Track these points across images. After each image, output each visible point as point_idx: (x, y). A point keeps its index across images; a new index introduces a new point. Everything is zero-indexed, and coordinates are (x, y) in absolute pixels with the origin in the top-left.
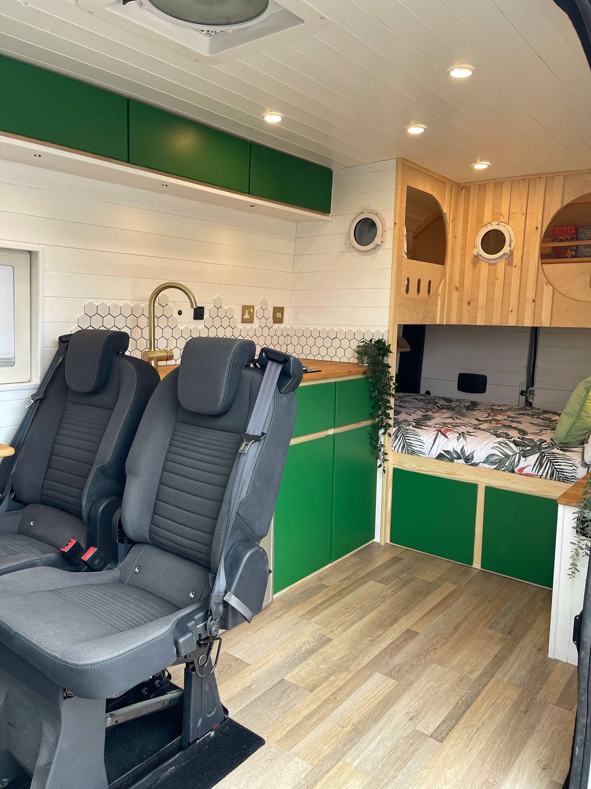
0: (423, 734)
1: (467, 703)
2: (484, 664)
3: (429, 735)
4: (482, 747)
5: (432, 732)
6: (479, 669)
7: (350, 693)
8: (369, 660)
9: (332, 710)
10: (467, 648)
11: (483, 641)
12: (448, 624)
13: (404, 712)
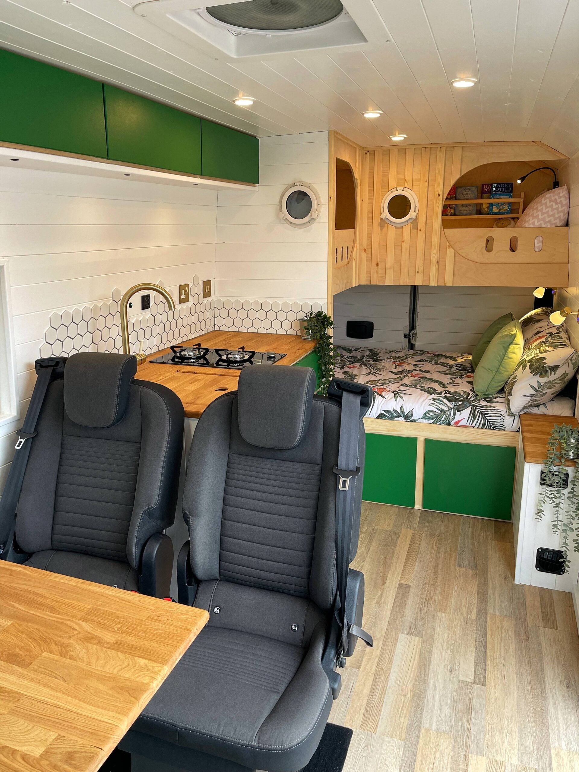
0: (467, 683)
1: (483, 643)
2: (474, 603)
3: (473, 682)
4: (515, 681)
5: (473, 678)
6: (473, 608)
7: (391, 661)
8: (387, 624)
9: (386, 681)
10: (454, 590)
11: (462, 581)
12: (427, 571)
13: (443, 667)
